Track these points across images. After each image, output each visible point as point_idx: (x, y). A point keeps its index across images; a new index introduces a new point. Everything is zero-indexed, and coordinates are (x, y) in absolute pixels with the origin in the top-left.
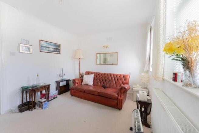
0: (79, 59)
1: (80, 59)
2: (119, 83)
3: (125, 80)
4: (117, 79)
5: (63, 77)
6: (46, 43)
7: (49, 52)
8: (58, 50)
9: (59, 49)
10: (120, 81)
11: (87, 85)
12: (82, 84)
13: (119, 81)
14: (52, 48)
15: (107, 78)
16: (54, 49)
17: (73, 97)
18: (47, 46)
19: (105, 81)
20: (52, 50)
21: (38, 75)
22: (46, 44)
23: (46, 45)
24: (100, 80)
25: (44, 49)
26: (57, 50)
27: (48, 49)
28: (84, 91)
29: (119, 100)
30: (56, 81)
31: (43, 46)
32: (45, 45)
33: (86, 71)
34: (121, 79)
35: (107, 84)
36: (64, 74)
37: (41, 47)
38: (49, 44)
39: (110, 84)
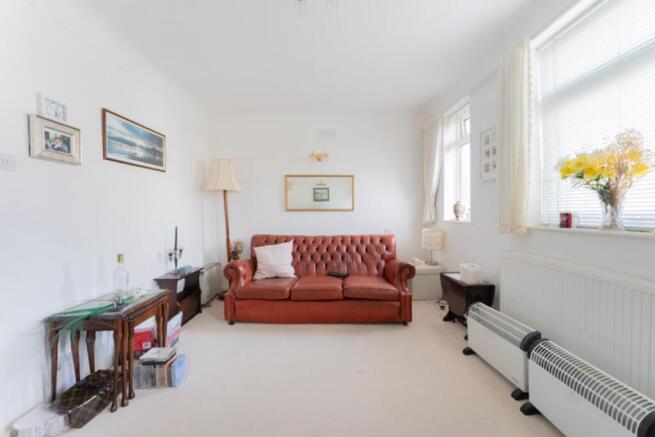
0: (225, 192)
1: (228, 194)
2: (375, 258)
3: (387, 249)
4: (367, 250)
5: (179, 261)
6: (124, 125)
7: (133, 161)
8: (157, 158)
9: (161, 154)
10: (376, 253)
11: (276, 277)
12: (258, 276)
13: (372, 254)
14: (141, 147)
15: (335, 249)
16: (148, 150)
17: (237, 326)
18: (127, 138)
19: (329, 259)
20: (141, 154)
21: (120, 257)
22: (124, 130)
23: (124, 134)
24: (312, 258)
25: (118, 148)
26: (155, 156)
27: (127, 149)
28: (286, 296)
29: (403, 300)
30: (156, 280)
31: (116, 134)
32: (120, 132)
33: (252, 234)
34: (378, 249)
35: (339, 267)
36: (181, 251)
37: (107, 139)
38: (131, 129)
39: (349, 265)
